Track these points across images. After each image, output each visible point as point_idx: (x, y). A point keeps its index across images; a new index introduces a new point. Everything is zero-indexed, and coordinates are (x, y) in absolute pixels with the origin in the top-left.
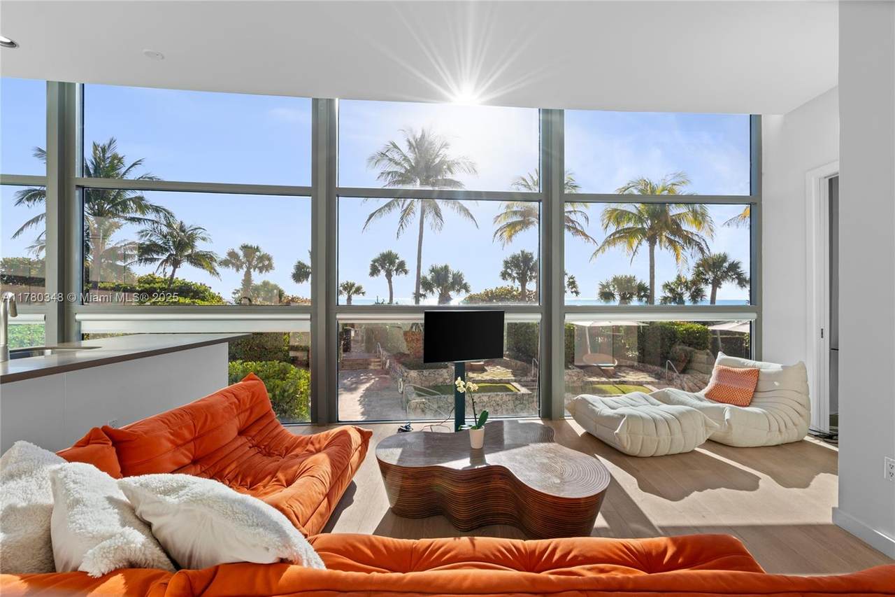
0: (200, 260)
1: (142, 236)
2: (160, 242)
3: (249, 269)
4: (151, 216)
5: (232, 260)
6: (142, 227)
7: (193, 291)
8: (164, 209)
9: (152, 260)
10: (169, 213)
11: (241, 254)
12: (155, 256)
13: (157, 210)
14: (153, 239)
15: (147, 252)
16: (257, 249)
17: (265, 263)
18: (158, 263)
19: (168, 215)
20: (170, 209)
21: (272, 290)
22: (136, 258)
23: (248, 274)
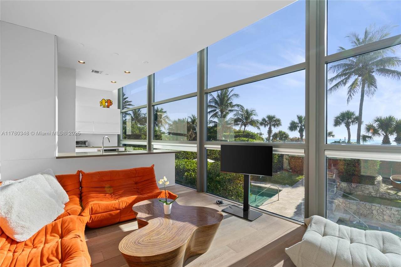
0: (253, 123)
1: (235, 116)
2: (240, 118)
3: (270, 126)
4: (236, 108)
5: (264, 123)
6: (235, 112)
7: (250, 136)
8: (241, 105)
9: (238, 124)
10: (242, 106)
11: (267, 119)
12: (239, 123)
13: (238, 105)
14: (238, 116)
15: (236, 121)
16: (274, 117)
17: (277, 123)
18: (240, 125)
19: (242, 107)
20: (242, 105)
21: (283, 135)
22: (234, 124)
23: (270, 129)
